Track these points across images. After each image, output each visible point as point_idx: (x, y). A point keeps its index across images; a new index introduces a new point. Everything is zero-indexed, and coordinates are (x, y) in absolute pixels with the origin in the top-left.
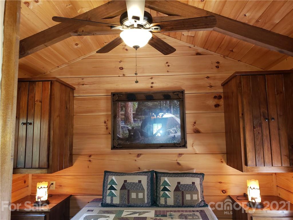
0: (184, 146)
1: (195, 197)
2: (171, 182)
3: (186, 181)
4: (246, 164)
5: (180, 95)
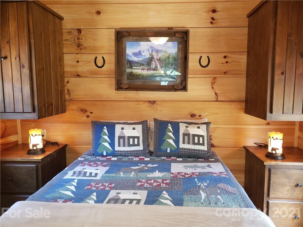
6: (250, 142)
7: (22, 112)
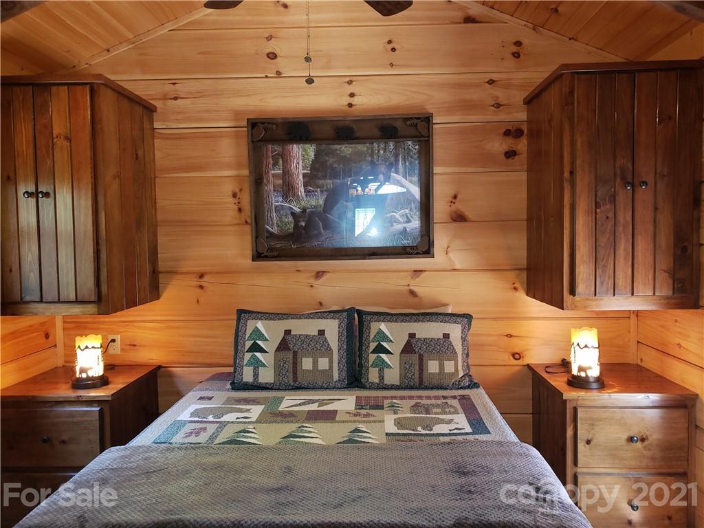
0: (428, 252)
1: (449, 367)
2: (395, 334)
3: (429, 330)
4: (573, 292)
5: (421, 125)
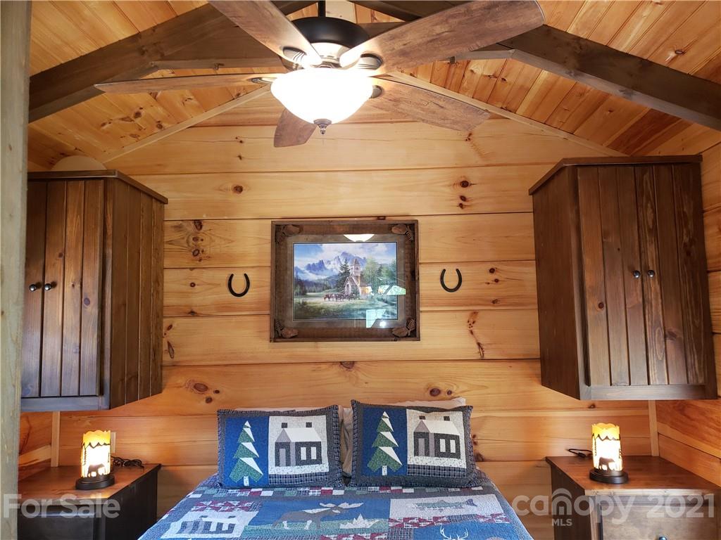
6: (559, 448)
7: (77, 394)
